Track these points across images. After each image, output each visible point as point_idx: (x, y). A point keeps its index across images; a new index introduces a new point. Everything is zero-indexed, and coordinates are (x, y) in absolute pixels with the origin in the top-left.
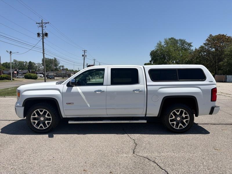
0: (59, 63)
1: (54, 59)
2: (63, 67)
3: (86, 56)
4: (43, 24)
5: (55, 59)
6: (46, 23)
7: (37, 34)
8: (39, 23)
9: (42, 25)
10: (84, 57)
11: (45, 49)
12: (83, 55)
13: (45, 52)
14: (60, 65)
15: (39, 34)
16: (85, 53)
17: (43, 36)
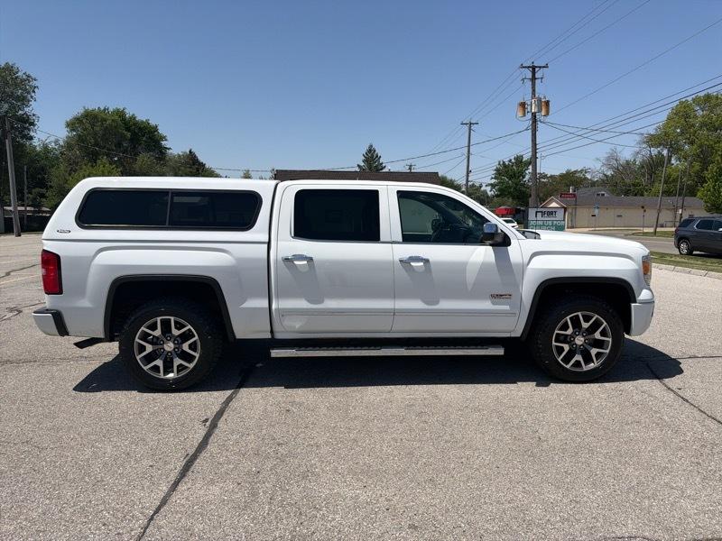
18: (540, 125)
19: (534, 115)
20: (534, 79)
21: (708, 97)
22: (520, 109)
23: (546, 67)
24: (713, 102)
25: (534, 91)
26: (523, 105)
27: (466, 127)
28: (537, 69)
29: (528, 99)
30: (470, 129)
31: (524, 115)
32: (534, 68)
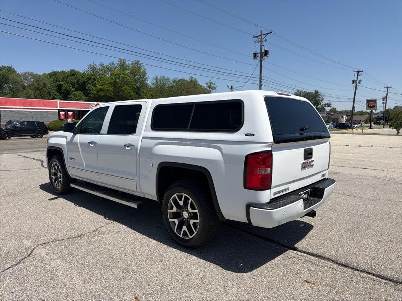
0: (322, 100)
1: (314, 92)
2: (329, 105)
3: (360, 82)
4: (263, 36)
5: (316, 92)
6: (268, 34)
7: (253, 55)
8: (257, 37)
9: (260, 38)
10: (354, 85)
11: (262, 78)
12: (353, 82)
13: (262, 83)
14: (323, 103)
15: (255, 55)
16: (358, 76)
17: (261, 57)
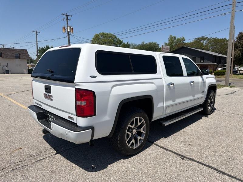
18: (70, 36)
19: (68, 32)
20: (67, 19)
21: (103, 34)
22: (64, 29)
23: (71, 16)
24: (104, 35)
25: (68, 24)
26: (64, 28)
27: (35, 33)
28: (68, 16)
29: (66, 26)
30: (37, 34)
31: (65, 32)
32: (67, 16)
